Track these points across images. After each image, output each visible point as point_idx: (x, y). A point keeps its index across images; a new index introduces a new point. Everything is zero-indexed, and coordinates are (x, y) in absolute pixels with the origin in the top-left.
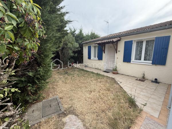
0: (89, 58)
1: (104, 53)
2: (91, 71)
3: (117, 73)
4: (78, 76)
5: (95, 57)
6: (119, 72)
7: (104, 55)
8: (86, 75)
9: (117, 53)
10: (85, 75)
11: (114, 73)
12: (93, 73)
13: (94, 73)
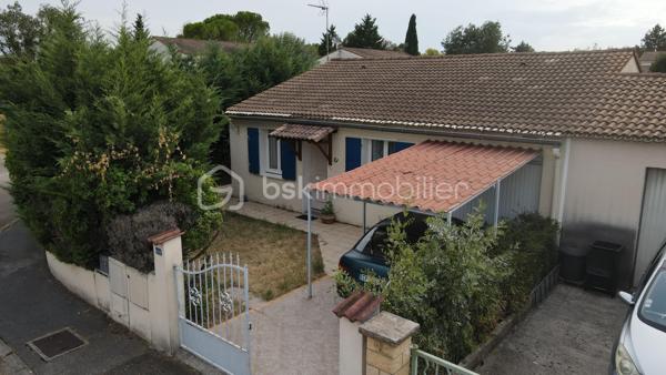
0: (254, 168)
1: (300, 159)
2: (262, 218)
3: (334, 221)
4: (227, 237)
5: (273, 166)
6: (340, 217)
7: (299, 165)
8: (248, 232)
9: (330, 164)
10: (243, 233)
11: (325, 222)
12: (265, 223)
13: (271, 224)
